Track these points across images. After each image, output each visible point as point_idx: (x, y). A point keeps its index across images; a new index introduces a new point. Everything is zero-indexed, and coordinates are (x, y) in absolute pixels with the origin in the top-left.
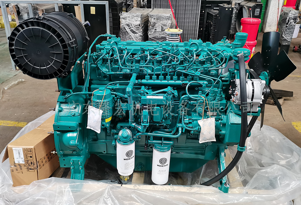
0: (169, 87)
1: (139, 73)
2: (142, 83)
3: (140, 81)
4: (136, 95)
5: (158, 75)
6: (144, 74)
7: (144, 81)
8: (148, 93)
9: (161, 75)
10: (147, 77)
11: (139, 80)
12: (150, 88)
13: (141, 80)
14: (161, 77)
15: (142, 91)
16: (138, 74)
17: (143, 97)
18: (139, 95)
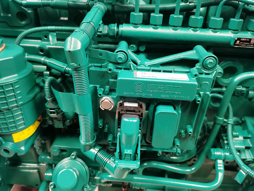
0: (199, 48)
1: (113, 6)
2: (120, 33)
3: (116, 28)
4: (101, 67)
5: (167, 13)
6: (126, 10)
7: (125, 28)
8: (139, 62)
9: (177, 11)
10: (137, 16)
11: (113, 25)
12: (142, 49)
13: (118, 26)
14: (177, 17)
15: (121, 55)
16: (110, 7)
17: (123, 75)
18: (111, 66)
